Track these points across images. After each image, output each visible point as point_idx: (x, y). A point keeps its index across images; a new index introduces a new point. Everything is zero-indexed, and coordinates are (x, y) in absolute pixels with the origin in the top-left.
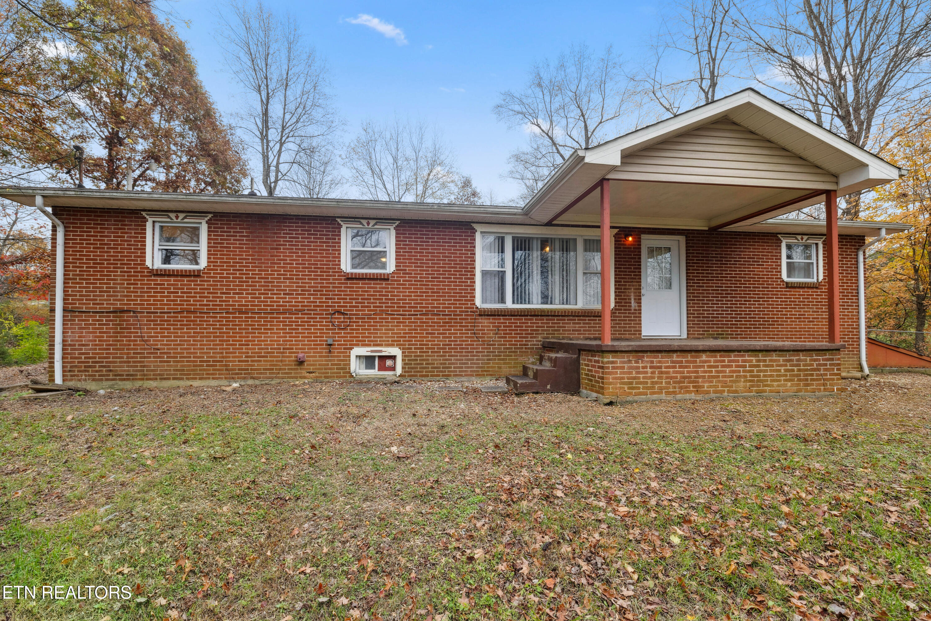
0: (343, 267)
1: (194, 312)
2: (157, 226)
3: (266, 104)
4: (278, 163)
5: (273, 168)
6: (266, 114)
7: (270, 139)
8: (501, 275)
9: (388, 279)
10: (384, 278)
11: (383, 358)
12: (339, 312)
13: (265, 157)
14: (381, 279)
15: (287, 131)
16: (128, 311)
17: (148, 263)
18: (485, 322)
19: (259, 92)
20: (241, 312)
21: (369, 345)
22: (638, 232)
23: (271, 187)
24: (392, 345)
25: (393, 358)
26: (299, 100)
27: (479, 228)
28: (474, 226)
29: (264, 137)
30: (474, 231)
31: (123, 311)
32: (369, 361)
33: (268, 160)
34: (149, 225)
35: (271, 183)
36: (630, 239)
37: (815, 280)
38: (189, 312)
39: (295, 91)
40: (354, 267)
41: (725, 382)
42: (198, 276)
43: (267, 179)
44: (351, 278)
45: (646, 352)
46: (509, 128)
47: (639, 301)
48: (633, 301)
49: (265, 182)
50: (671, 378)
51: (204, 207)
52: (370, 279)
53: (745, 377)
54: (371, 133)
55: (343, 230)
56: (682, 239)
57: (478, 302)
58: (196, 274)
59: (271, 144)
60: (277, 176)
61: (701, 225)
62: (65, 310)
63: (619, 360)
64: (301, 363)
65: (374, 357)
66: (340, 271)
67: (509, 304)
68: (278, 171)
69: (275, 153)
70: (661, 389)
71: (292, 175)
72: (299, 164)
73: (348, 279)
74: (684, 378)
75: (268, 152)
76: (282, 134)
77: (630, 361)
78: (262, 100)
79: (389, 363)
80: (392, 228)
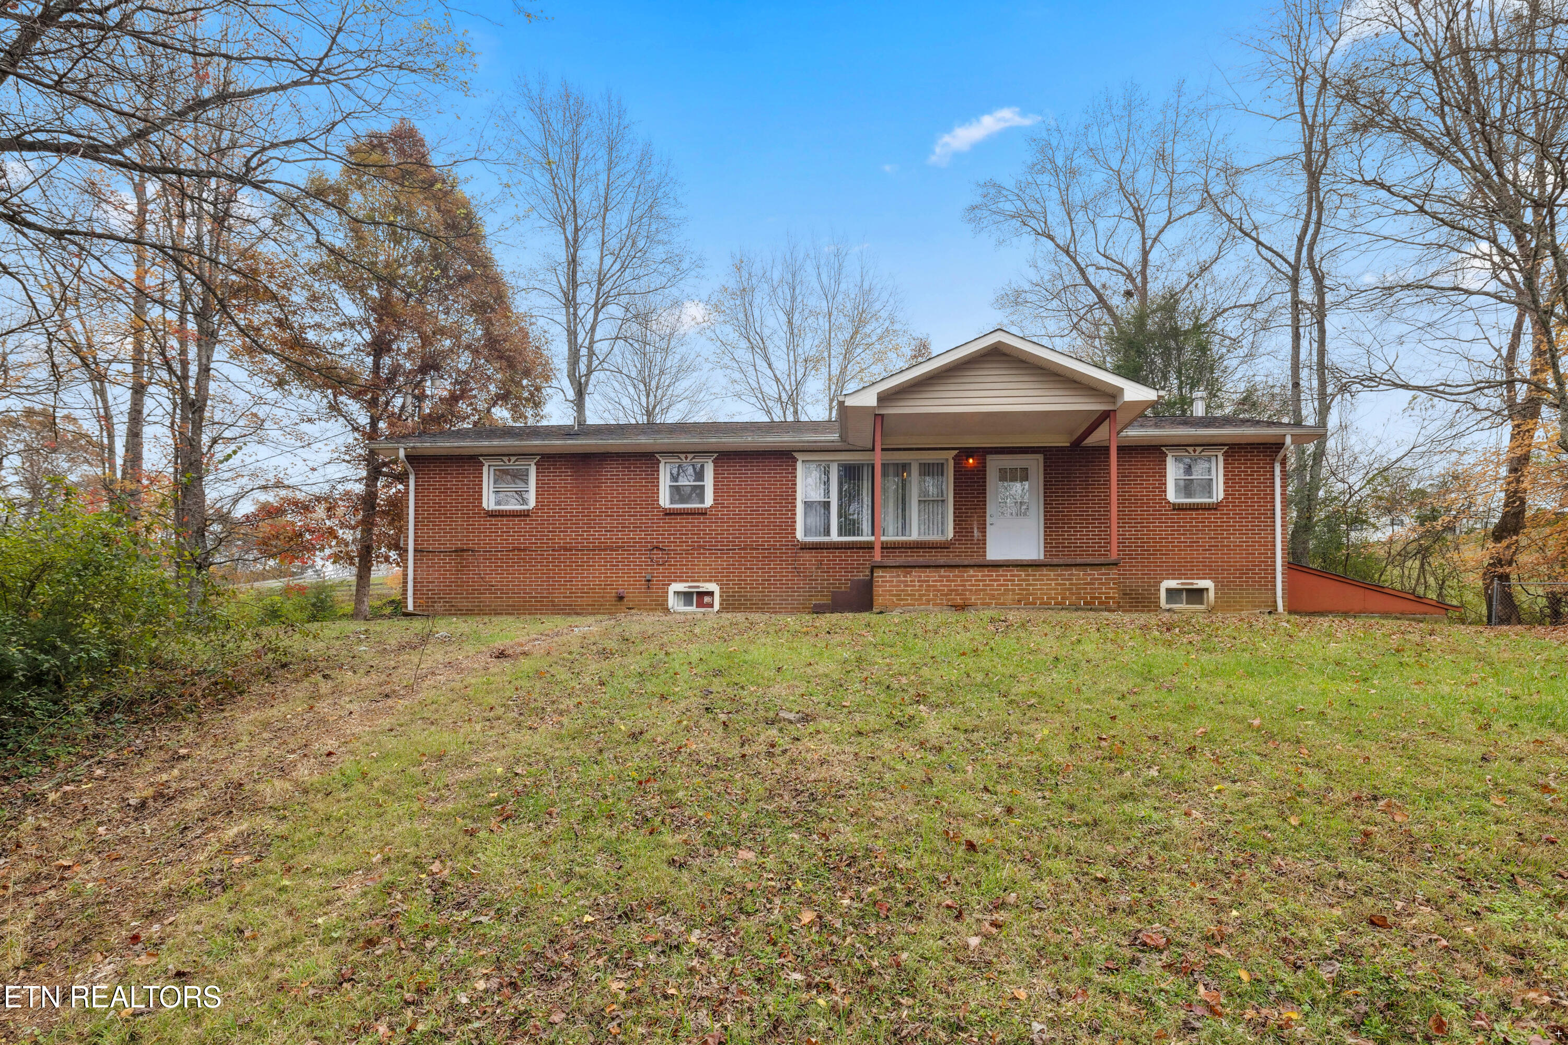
0: (661, 503)
1: (524, 550)
2: (492, 469)
3: (573, 245)
4: (592, 342)
5: (584, 351)
6: (573, 262)
7: (579, 301)
8: (827, 505)
9: (705, 514)
10: (703, 513)
11: (701, 594)
12: (658, 548)
13: (572, 334)
14: (699, 514)
15: (606, 288)
16: (468, 550)
17: (485, 505)
18: (807, 555)
19: (563, 225)
20: (566, 549)
21: (687, 581)
22: (981, 453)
23: (580, 384)
24: (710, 581)
25: (711, 594)
26: (626, 232)
27: (800, 457)
28: (795, 454)
29: (570, 302)
30: (795, 460)
31: (463, 550)
32: (687, 597)
33: (576, 338)
34: (485, 469)
35: (580, 377)
36: (971, 461)
37: (1214, 500)
38: (519, 550)
39: (618, 219)
40: (672, 503)
41: (993, 595)
42: (528, 516)
43: (574, 369)
44: (669, 513)
45: (914, 567)
46: (1000, 243)
47: (983, 530)
48: (975, 531)
49: (572, 375)
50: (939, 591)
51: (534, 451)
52: (687, 514)
53: (1014, 590)
54: (745, 275)
55: (662, 466)
56: (1040, 457)
57: (800, 535)
58: (525, 514)
59: (581, 313)
60: (589, 366)
61: (1062, 441)
62: (416, 550)
63: (888, 575)
64: (621, 598)
65: (692, 593)
66: (660, 507)
67: (834, 537)
68: (591, 353)
69: (588, 327)
70: (928, 601)
71: (616, 359)
72: (625, 339)
73: (666, 514)
74: (952, 590)
75: (576, 325)
76: (598, 294)
77: (898, 576)
78: (566, 238)
79: (707, 599)
80: (710, 461)
